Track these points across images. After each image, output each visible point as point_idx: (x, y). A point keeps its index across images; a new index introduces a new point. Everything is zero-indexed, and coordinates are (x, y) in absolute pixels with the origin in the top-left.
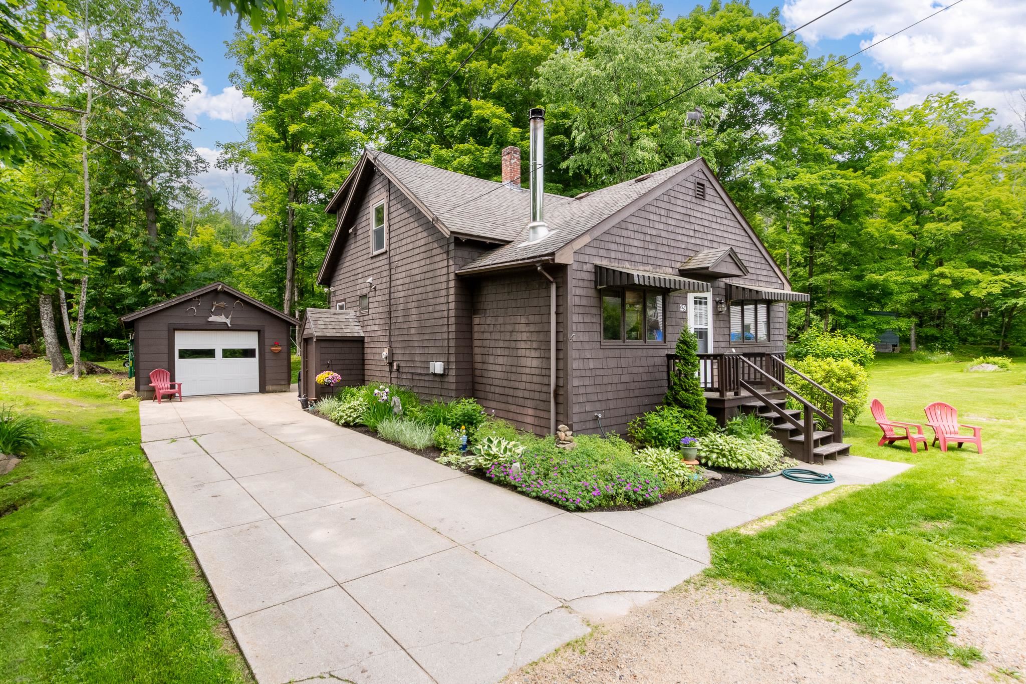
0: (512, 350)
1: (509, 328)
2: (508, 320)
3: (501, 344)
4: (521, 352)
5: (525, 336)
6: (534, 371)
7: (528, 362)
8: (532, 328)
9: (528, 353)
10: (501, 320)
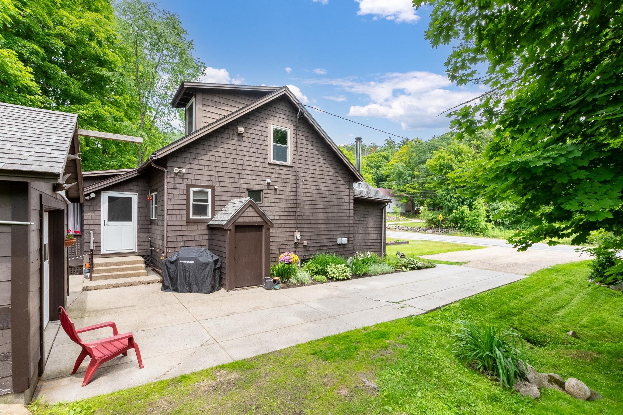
0: (366, 231)
1: (365, 222)
2: (365, 219)
3: (362, 229)
4: (370, 232)
5: (371, 226)
6: (375, 238)
7: (372, 235)
8: (374, 223)
9: (372, 232)
10: (362, 219)
